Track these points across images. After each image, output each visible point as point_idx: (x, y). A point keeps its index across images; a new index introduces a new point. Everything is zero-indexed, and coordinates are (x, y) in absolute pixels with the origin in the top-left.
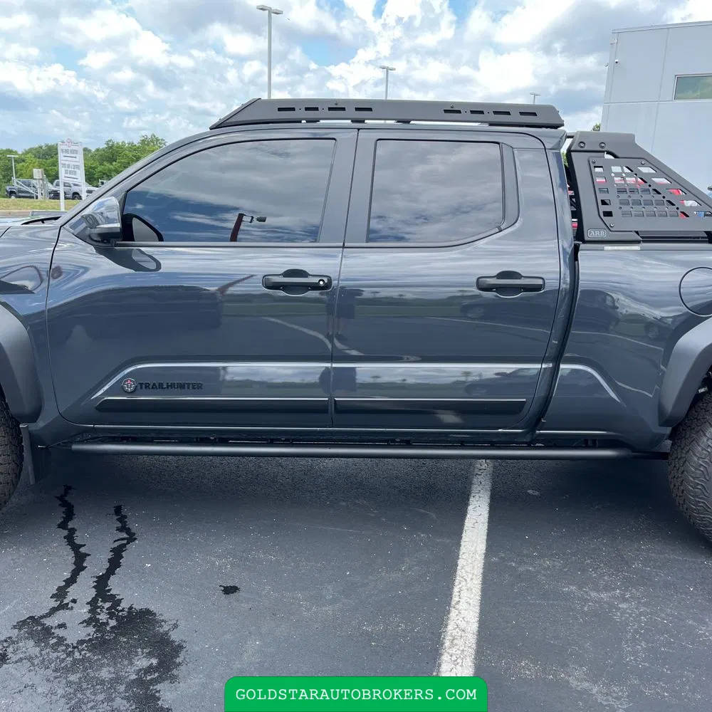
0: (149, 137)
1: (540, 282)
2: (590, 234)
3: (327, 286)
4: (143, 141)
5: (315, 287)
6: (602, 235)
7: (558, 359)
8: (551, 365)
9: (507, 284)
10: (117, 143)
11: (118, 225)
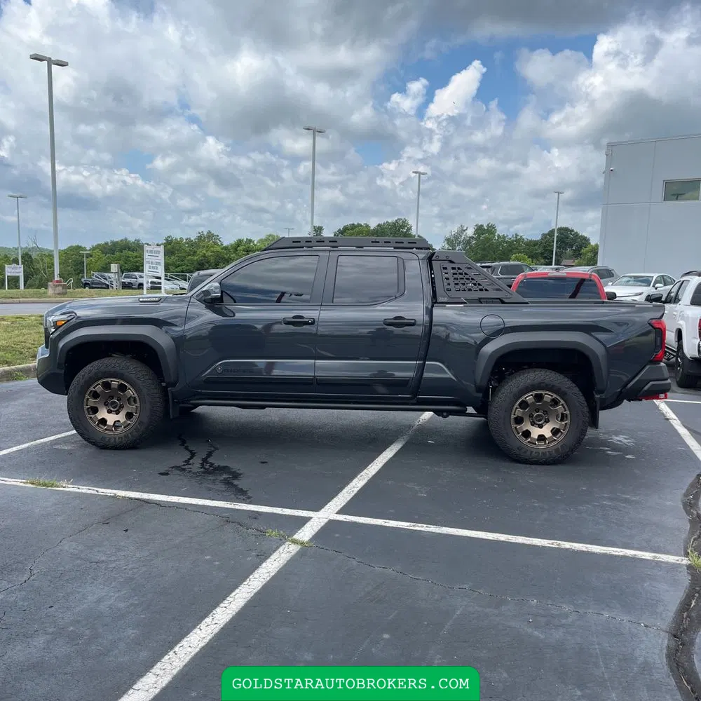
0: (205, 233)
1: (413, 321)
2: (440, 299)
3: (313, 323)
4: (200, 238)
5: (307, 323)
6: (445, 300)
7: (425, 360)
8: (421, 362)
9: (399, 322)
10: (176, 239)
11: (219, 294)
